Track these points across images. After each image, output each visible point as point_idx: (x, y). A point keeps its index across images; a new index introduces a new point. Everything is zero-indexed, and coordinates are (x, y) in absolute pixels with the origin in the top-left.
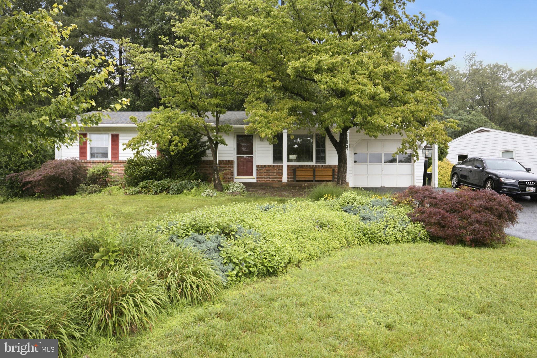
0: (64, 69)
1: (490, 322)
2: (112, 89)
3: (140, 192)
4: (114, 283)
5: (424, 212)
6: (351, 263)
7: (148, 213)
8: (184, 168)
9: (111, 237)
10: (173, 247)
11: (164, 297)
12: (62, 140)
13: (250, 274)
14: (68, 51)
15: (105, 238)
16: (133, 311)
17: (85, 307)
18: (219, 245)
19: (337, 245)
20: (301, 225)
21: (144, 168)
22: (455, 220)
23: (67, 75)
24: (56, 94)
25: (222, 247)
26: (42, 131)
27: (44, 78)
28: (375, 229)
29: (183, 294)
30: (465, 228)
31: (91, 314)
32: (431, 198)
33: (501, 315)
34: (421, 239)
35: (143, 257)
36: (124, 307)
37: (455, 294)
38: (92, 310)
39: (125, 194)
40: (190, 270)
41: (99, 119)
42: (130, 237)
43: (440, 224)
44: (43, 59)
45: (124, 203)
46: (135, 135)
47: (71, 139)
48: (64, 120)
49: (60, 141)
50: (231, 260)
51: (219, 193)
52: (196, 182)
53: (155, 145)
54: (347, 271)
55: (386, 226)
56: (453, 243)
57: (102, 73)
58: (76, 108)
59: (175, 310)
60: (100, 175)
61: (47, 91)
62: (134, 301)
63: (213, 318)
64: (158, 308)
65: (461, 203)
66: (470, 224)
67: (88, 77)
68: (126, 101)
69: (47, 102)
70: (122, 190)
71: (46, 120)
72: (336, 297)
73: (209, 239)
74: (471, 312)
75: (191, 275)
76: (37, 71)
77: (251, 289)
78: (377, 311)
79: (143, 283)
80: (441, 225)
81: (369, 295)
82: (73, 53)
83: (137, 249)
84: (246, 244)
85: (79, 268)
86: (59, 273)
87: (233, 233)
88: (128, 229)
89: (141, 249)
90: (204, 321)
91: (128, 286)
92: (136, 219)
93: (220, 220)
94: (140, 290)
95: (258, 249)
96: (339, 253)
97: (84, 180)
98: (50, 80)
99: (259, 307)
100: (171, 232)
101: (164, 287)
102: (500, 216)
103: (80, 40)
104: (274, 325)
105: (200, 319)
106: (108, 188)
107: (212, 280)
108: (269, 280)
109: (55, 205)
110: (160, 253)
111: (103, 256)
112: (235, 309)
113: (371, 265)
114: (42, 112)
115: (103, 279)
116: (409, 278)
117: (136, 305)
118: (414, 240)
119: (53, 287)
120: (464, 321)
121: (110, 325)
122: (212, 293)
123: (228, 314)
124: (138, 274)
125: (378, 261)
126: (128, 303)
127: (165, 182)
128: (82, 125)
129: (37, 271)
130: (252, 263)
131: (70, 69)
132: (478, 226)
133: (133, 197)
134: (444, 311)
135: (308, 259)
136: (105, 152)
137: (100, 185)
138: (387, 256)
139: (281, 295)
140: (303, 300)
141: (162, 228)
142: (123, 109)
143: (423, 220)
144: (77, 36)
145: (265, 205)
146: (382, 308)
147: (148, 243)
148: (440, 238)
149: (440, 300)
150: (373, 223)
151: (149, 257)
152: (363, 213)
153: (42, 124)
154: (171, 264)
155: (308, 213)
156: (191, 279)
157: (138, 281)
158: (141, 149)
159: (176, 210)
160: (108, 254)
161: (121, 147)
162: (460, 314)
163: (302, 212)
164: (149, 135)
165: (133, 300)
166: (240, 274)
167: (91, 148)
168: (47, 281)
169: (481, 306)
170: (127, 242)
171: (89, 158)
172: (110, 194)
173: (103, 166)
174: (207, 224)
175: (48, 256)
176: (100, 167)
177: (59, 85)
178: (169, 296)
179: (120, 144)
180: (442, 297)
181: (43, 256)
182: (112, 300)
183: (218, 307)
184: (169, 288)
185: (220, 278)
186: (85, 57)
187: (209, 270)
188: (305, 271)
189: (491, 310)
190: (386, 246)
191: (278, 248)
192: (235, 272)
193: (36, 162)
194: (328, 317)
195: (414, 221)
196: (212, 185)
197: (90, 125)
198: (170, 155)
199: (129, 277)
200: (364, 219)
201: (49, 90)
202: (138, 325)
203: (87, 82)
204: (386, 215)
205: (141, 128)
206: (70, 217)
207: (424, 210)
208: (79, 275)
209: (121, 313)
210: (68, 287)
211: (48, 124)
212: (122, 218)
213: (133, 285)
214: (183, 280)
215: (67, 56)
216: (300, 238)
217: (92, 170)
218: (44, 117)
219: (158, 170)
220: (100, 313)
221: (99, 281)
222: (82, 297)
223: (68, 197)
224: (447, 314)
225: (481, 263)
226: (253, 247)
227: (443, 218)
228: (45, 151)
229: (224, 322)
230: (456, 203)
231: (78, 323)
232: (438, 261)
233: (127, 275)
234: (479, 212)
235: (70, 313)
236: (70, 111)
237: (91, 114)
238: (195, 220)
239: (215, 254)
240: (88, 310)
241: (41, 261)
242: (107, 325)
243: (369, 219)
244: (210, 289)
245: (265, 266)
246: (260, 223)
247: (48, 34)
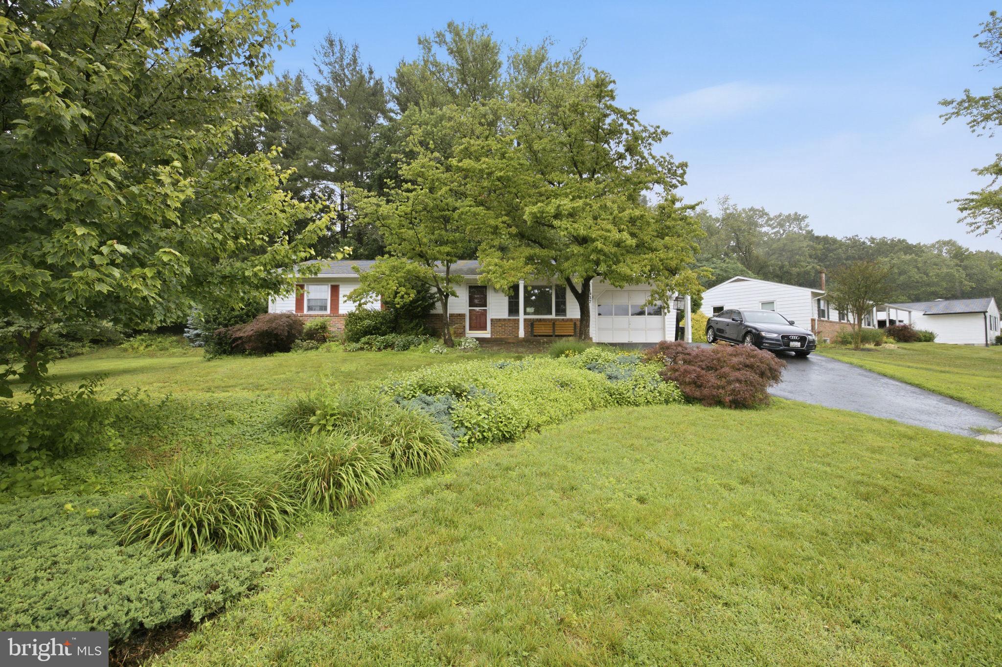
0: (281, 215)
1: (755, 495)
2: (332, 236)
3: (362, 349)
4: (332, 450)
5: (677, 370)
6: (597, 428)
7: (370, 371)
8: (411, 321)
9: (329, 399)
10: (398, 409)
11: (388, 467)
12: (277, 292)
13: (483, 440)
14: (286, 196)
15: (323, 400)
16: (352, 482)
17: (299, 478)
18: (450, 407)
19: (580, 406)
20: (539, 384)
21: (367, 322)
22: (712, 378)
23: (284, 222)
24: (272, 242)
25: (452, 409)
26: (256, 282)
27: (259, 225)
28: (622, 389)
29: (409, 463)
30: (723, 388)
31: (305, 485)
32: (685, 354)
33: (767, 486)
34: (674, 400)
35: (365, 421)
36: (343, 478)
37: (714, 462)
38: (307, 481)
39: (345, 350)
40: (417, 435)
41: (319, 269)
42: (350, 398)
43: (695, 383)
44: (259, 204)
45: (344, 361)
46: (357, 286)
47: (287, 291)
48: (280, 270)
49: (275, 293)
50: (463, 424)
51: (449, 349)
52: (424, 337)
53: (379, 297)
54: (592, 436)
55: (636, 386)
56: (710, 405)
57: (323, 219)
58: (294, 257)
59: (399, 481)
60: (317, 330)
61: (262, 239)
62: (354, 471)
63: (443, 490)
64: (380, 478)
65: (719, 360)
66: (729, 383)
67: (307, 225)
68: (348, 249)
69: (263, 251)
70: (342, 347)
71: (260, 270)
72: (581, 466)
73: (438, 400)
74: (734, 483)
75: (418, 441)
76: (252, 217)
77: (485, 457)
78: (627, 481)
79: (365, 450)
80: (697, 384)
81: (618, 463)
82: (292, 199)
83: (358, 412)
84: (479, 406)
85: (293, 434)
86: (270, 439)
87: (465, 394)
88: (348, 390)
89: (362, 412)
90: (432, 494)
91: (348, 454)
92: (357, 379)
93: (451, 379)
94: (361, 459)
95: (493, 412)
96: (583, 416)
97: (300, 335)
98: (266, 227)
99: (494, 478)
100: (396, 393)
101: (388, 455)
102: (762, 374)
103: (299, 185)
104: (511, 497)
105: (428, 491)
106: (327, 344)
107: (442, 446)
108: (505, 446)
109: (267, 363)
110: (384, 417)
111: (319, 420)
112: (467, 479)
113: (619, 429)
114: (256, 262)
115: (319, 446)
116: (663, 444)
117: (357, 476)
118: (667, 402)
119: (263, 456)
120: (726, 493)
121: (327, 498)
122: (442, 462)
123: (460, 486)
124: (358, 441)
125: (627, 425)
126: (347, 474)
127: (390, 337)
128: (298, 275)
129: (246, 437)
130: (487, 427)
131: (288, 215)
132: (737, 385)
133: (353, 354)
134: (703, 482)
135: (548, 423)
136: (323, 304)
137: (318, 341)
138: (638, 419)
139: (519, 463)
140: (544, 469)
141: (386, 388)
142: (344, 258)
143: (676, 379)
144: (296, 180)
145: (501, 362)
146: (633, 478)
147: (370, 405)
148: (696, 399)
149: (698, 470)
150: (620, 382)
151: (371, 421)
152: (609, 371)
153: (255, 275)
154: (396, 429)
155: (548, 371)
156: (418, 445)
157: (359, 448)
158: (363, 301)
159: (402, 368)
160: (325, 417)
161: (341, 299)
162: (720, 485)
163: (541, 371)
164: (372, 286)
165: (354, 469)
166: (473, 440)
167: (309, 300)
168: (257, 448)
169: (744, 476)
170: (346, 404)
171: (305, 312)
172: (328, 351)
173: (322, 319)
174: (436, 384)
175: (259, 419)
176: (318, 321)
177: (275, 233)
178: (394, 465)
179: (341, 296)
180: (700, 466)
181: (253, 419)
182: (329, 470)
183: (448, 478)
184: (393, 456)
185: (450, 445)
186: (304, 202)
187: (439, 436)
188: (546, 437)
189: (756, 480)
190: (635, 408)
191: (515, 410)
192: (467, 437)
193: (248, 316)
194: (572, 488)
195: (666, 380)
196: (442, 341)
197: (308, 276)
198: (395, 308)
199: (349, 444)
200: (610, 378)
201: (265, 238)
202: (359, 499)
203: (307, 229)
204: (635, 373)
205: (364, 279)
206: (283, 376)
207: (677, 367)
208: (293, 441)
209: (339, 485)
210: (280, 455)
211: (263, 275)
212: (342, 378)
213: (354, 453)
214: (409, 447)
215: (285, 201)
216: (539, 399)
217: (309, 324)
218: (258, 268)
219: (382, 324)
220: (316, 484)
221: (316, 448)
222: (296, 466)
223: (282, 354)
224: (706, 485)
225: (743, 427)
226: (487, 409)
227: (698, 377)
228: (258, 304)
229: (455, 494)
230: (713, 360)
231: (291, 496)
232: (694, 425)
233: (346, 442)
234: (739, 370)
235: (283, 484)
236: (287, 260)
237: (309, 263)
238: (423, 379)
239: (445, 418)
240: (303, 481)
241: (252, 426)
242: (323, 498)
243: (616, 378)
244: (439, 457)
245: (500, 431)
246: (495, 382)
247: (265, 178)
